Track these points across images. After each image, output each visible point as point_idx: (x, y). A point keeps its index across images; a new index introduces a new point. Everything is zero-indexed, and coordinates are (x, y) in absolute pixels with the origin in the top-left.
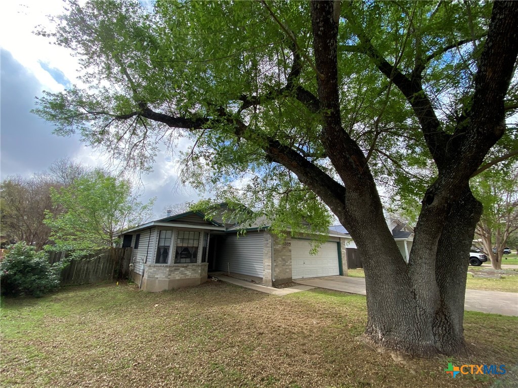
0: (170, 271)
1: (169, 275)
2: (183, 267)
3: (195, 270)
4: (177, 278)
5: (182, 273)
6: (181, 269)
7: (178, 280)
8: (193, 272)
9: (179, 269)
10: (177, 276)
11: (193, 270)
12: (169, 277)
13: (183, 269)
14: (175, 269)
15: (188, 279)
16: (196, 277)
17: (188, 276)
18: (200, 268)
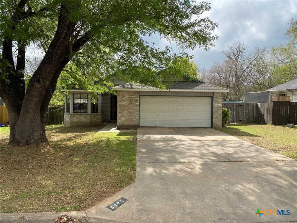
0: (71, 117)
1: (71, 119)
2: (78, 115)
3: (86, 117)
4: (75, 121)
5: (78, 118)
6: (77, 116)
7: (76, 122)
8: (85, 118)
9: (76, 116)
10: (75, 120)
11: (84, 117)
12: (71, 120)
13: (78, 116)
14: (74, 116)
15: (82, 122)
16: (87, 121)
17: (82, 120)
18: (89, 116)
